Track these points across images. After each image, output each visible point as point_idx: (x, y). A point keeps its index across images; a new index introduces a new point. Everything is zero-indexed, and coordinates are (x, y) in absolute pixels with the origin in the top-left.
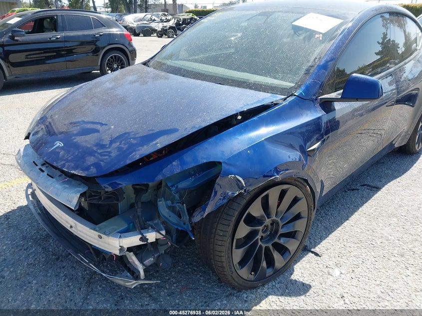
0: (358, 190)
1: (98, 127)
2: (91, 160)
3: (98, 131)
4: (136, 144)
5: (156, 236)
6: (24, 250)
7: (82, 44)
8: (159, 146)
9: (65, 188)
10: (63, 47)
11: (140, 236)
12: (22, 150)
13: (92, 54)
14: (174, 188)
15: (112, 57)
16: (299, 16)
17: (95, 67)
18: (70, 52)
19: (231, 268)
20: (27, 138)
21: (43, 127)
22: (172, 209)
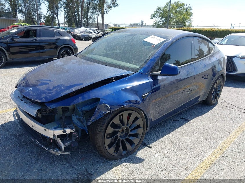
0: (179, 120)
1: (49, 82)
2: (43, 95)
3: (48, 84)
4: (64, 89)
5: (70, 131)
6: (10, 140)
7: (50, 44)
8: (74, 90)
9: (31, 107)
10: (38, 45)
11: (63, 130)
12: (14, 92)
13: (53, 49)
14: (80, 110)
15: (64, 51)
16: (147, 36)
17: (55, 56)
18: (42, 48)
19: (104, 147)
20: (16, 87)
21: (24, 82)
22: (79, 119)
